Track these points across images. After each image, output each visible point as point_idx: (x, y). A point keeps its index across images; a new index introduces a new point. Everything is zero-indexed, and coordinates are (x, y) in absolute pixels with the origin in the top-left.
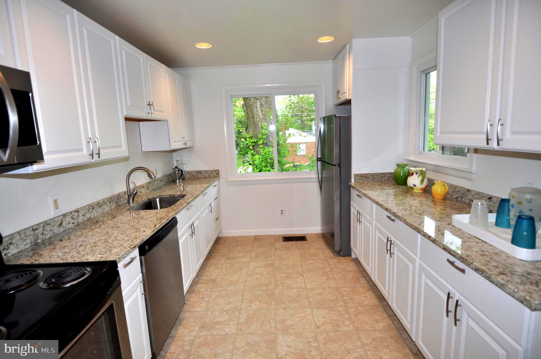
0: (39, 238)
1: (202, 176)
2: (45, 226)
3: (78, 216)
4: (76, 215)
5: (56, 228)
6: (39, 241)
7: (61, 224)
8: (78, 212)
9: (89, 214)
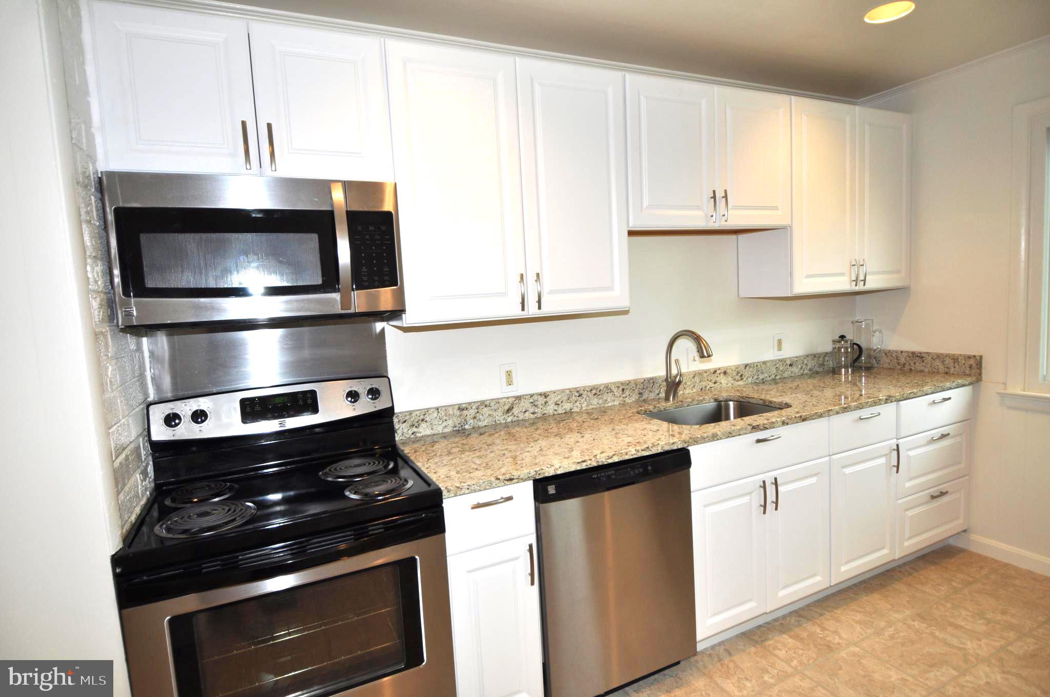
0: (469, 423)
1: (925, 367)
2: (481, 407)
3: (546, 403)
4: (541, 400)
5: (499, 414)
6: (467, 427)
7: (508, 411)
8: (546, 397)
9: (568, 404)
